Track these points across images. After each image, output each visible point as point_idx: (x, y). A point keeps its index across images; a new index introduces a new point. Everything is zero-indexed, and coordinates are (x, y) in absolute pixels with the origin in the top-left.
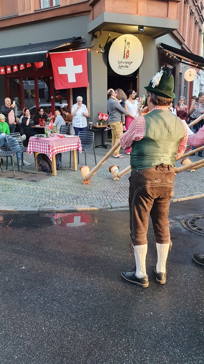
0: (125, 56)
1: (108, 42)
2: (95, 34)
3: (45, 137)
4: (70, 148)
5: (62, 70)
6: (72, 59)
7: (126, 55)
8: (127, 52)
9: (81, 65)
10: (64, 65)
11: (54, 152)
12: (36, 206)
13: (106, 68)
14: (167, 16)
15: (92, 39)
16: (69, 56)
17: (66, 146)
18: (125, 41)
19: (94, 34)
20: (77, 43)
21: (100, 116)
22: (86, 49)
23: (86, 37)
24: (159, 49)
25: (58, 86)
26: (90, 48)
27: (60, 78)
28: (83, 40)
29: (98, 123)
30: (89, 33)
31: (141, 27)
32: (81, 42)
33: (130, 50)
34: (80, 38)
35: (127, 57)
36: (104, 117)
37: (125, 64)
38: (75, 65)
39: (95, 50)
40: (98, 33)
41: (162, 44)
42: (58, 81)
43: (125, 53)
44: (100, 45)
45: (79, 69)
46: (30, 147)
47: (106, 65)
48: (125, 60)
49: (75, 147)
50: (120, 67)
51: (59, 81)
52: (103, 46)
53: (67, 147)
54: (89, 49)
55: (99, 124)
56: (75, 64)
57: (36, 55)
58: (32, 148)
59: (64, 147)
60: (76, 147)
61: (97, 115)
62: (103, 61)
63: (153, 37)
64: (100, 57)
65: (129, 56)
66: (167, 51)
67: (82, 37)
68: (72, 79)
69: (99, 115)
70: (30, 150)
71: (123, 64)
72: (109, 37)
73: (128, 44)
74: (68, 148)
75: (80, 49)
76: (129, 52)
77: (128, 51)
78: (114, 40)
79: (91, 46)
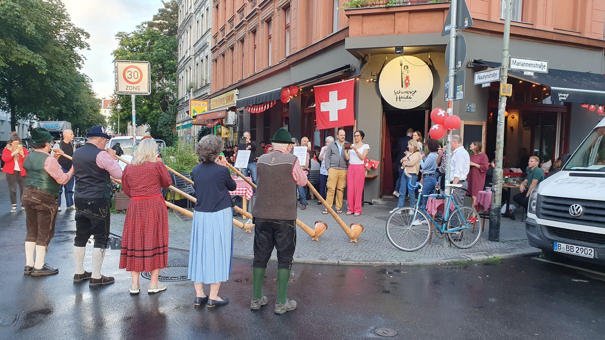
5: (324, 107)
6: (337, 92)
7: (405, 82)
9: (346, 100)
10: (327, 100)
13: (380, 101)
15: (362, 66)
16: (332, 89)
18: (401, 65)
22: (354, 79)
23: (355, 64)
25: (319, 126)
26: (359, 77)
28: (353, 68)
31: (400, 48)
32: (351, 70)
33: (410, 76)
34: (348, 66)
35: (407, 85)
38: (339, 99)
39: (365, 79)
41: (476, 61)
42: (319, 119)
44: (372, 73)
45: (343, 104)
47: (380, 96)
48: (404, 89)
52: (375, 73)
54: (357, 79)
62: (375, 93)
65: (410, 83)
67: (351, 65)
68: (333, 117)
71: (402, 95)
72: (386, 60)
77: (407, 78)
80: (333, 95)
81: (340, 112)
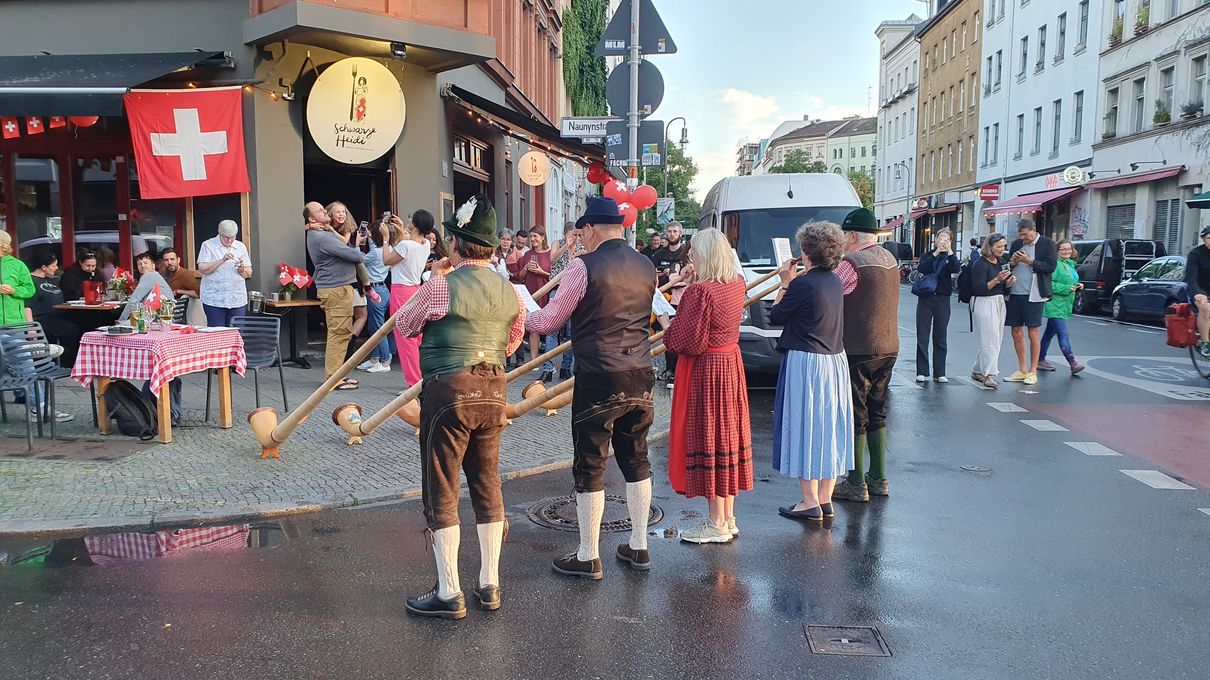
0: (355, 112)
1: (304, 71)
2: (267, 48)
3: (134, 332)
4: (208, 360)
5: (161, 145)
6: (194, 112)
7: (358, 111)
8: (358, 103)
9: (224, 134)
10: (170, 128)
11: (166, 373)
12: (141, 514)
13: (301, 142)
14: (466, 26)
15: (257, 62)
16: (186, 102)
17: (198, 355)
18: (354, 74)
19: (262, 49)
20: (209, 69)
21: (283, 275)
22: (240, 87)
23: (236, 53)
24: (446, 100)
25: (151, 190)
26: (252, 85)
27: (156, 168)
28: (230, 62)
29: (276, 295)
30: (249, 45)
31: (400, 46)
32: (224, 65)
33: (367, 99)
34: (220, 55)
35: (361, 115)
36: (297, 278)
37: (355, 136)
38: (204, 129)
39: (267, 91)
40: (275, 48)
41: (454, 89)
42: (148, 174)
43: (355, 106)
44: (281, 80)
45: (218, 142)
46: (84, 362)
47: (299, 133)
48: (354, 124)
49: (223, 359)
50: (340, 143)
51: (153, 173)
52: (289, 81)
53: (202, 358)
54: (247, 89)
55: (282, 298)
56: (207, 126)
57: (85, 96)
58: (89, 366)
59: (194, 359)
60: (229, 358)
61: (272, 270)
62: (290, 124)
63: (430, 68)
64: (283, 113)
65: (366, 113)
66: (468, 105)
67: (226, 54)
68: (194, 171)
69: (279, 272)
70: (84, 370)
71: (348, 135)
72: (308, 58)
73: (362, 82)
74: (204, 362)
75: (220, 86)
76: (366, 105)
77: (363, 102)
78: (322, 68)
79: (256, 80)
80: (187, 118)
81: (211, 161)
